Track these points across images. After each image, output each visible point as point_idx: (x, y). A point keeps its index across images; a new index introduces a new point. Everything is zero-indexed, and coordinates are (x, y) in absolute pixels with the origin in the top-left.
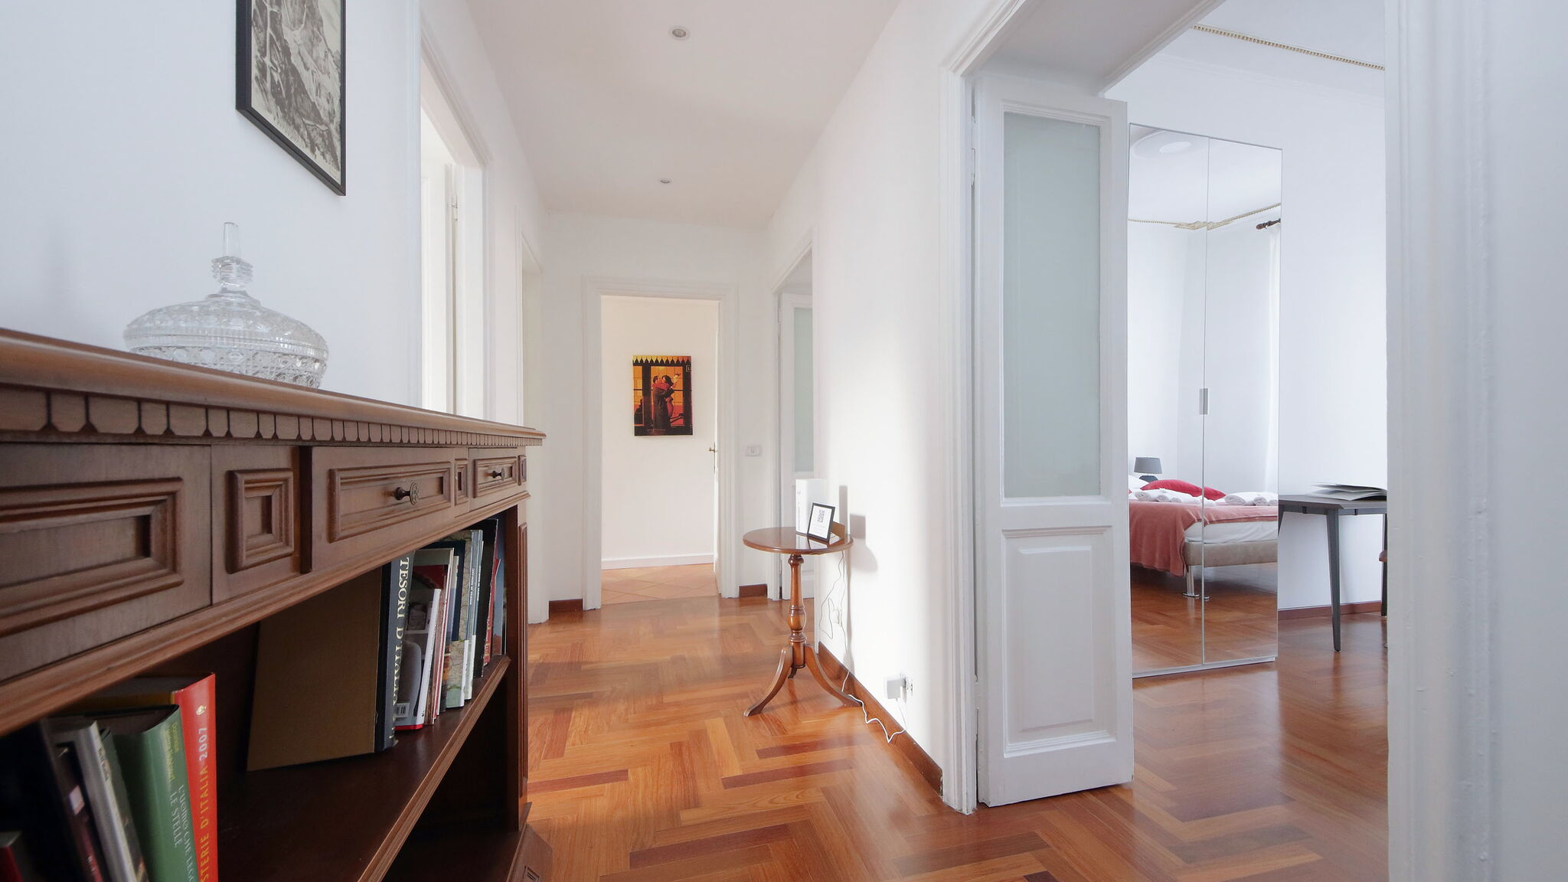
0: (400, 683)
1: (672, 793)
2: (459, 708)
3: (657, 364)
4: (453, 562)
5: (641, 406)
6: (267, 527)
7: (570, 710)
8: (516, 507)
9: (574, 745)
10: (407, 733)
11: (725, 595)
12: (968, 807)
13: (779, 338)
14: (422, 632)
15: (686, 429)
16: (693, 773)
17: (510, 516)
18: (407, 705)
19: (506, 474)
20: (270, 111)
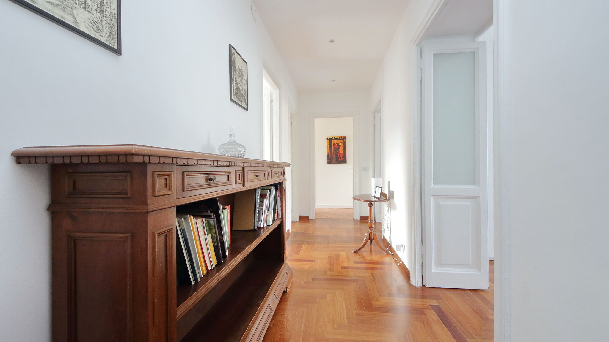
0: (258, 217)
1: (326, 267)
2: (270, 226)
3: (334, 139)
4: (268, 193)
5: (329, 154)
6: (239, 179)
7: (302, 244)
8: (283, 182)
9: (302, 252)
10: (259, 228)
11: (355, 219)
12: (419, 285)
13: (374, 129)
14: (262, 207)
15: (344, 161)
16: (333, 264)
17: (281, 184)
18: (259, 222)
19: (280, 174)
20: (235, 98)
